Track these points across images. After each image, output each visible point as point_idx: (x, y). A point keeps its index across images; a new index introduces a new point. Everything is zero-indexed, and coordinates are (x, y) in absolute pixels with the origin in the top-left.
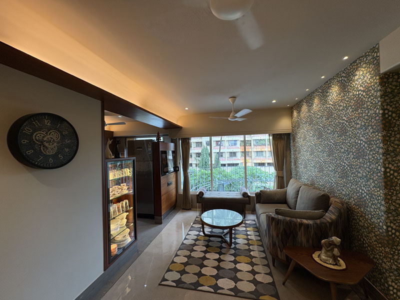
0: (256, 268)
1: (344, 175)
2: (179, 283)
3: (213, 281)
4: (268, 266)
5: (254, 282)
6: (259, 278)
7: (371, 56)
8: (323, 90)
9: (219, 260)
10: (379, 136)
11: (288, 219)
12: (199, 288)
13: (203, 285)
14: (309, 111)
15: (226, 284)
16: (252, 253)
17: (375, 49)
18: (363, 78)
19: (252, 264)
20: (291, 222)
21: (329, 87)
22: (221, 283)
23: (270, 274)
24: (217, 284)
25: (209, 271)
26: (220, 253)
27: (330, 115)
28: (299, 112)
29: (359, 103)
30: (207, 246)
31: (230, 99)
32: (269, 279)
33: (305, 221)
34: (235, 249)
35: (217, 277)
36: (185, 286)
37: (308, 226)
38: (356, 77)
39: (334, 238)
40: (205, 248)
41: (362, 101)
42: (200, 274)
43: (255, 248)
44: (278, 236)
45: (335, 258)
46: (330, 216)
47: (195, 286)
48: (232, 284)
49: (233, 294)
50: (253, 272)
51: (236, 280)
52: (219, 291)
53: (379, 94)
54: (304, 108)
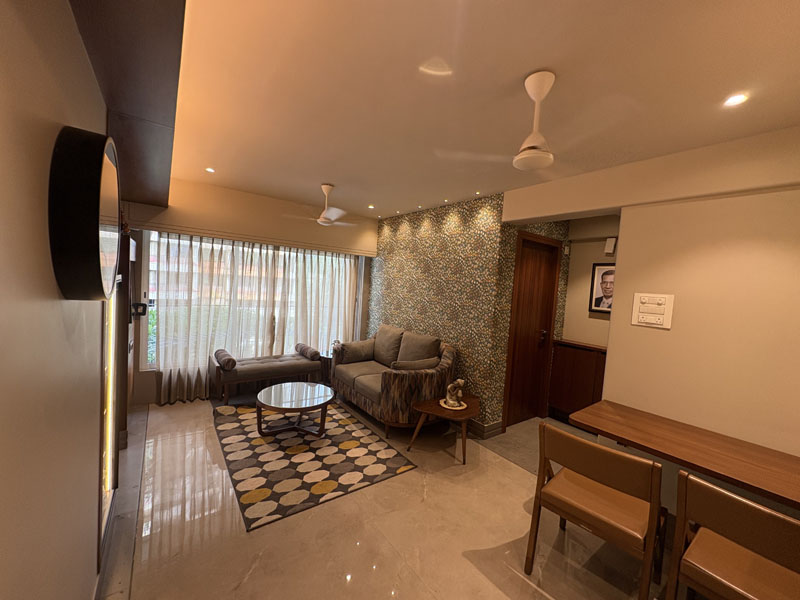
0: (373, 448)
1: (454, 316)
2: (284, 512)
3: (334, 484)
4: (381, 440)
5: (380, 461)
6: (382, 455)
7: (496, 201)
8: (439, 215)
9: (318, 458)
10: (494, 279)
11: (413, 372)
12: (321, 500)
13: (323, 495)
14: (413, 234)
15: (350, 478)
16: (353, 434)
17: (500, 196)
18: (486, 219)
19: (365, 446)
20: (417, 374)
21: (446, 214)
22: (344, 480)
23: (389, 447)
24: (340, 484)
25: (317, 476)
26: (314, 450)
27: (443, 247)
28: (395, 230)
29: (479, 244)
30: (282, 449)
31: (323, 187)
32: (392, 453)
33: (429, 371)
34: (327, 437)
35: (334, 477)
36: (298, 508)
37: (432, 375)
38: (480, 216)
39: (459, 380)
40: (281, 454)
41: (482, 241)
42: (306, 486)
43: (354, 427)
44: (400, 396)
45: (458, 400)
46: (446, 362)
47: (314, 500)
48: (359, 476)
49: (368, 483)
50: (371, 453)
51: (360, 469)
52: (350, 490)
53: (498, 240)
54: (405, 228)
